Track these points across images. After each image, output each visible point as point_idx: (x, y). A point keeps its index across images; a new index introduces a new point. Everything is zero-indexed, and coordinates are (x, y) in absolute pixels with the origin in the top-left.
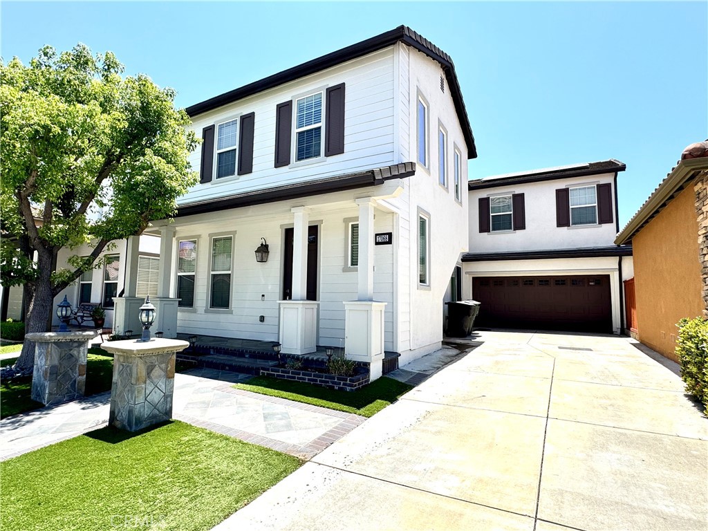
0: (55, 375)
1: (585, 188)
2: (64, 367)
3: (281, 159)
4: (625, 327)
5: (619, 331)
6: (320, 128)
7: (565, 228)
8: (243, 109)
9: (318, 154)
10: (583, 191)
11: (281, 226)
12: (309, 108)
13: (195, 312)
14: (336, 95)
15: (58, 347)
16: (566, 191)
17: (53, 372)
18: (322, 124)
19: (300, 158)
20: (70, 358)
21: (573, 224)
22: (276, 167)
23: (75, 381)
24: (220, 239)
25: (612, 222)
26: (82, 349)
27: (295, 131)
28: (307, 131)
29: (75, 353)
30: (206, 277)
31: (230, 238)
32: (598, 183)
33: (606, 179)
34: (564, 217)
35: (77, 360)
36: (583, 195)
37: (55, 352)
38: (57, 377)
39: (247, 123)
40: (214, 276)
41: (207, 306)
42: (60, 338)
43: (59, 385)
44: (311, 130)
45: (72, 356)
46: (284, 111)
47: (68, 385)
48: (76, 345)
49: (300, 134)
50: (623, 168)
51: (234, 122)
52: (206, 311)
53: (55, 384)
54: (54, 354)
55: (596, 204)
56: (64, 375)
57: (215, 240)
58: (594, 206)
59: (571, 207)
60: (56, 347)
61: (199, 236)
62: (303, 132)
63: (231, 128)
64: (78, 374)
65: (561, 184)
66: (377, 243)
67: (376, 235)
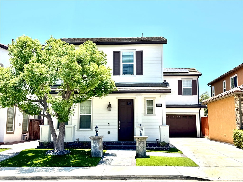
4: (201, 135)
5: (199, 136)
6: (132, 64)
7: (181, 96)
9: (132, 73)
10: (187, 81)
11: (117, 98)
12: (128, 56)
16: (181, 81)
18: (134, 63)
21: (184, 94)
22: (113, 75)
25: (197, 95)
27: (122, 63)
28: (127, 64)
30: (77, 116)
31: (90, 101)
32: (192, 79)
33: (195, 78)
36: (187, 83)
40: (81, 115)
41: (78, 129)
44: (129, 64)
46: (116, 54)
49: (124, 65)
50: (201, 75)
52: (77, 131)
55: (192, 87)
58: (191, 88)
59: (183, 87)
65: (180, 78)
66: (156, 107)
67: (156, 104)
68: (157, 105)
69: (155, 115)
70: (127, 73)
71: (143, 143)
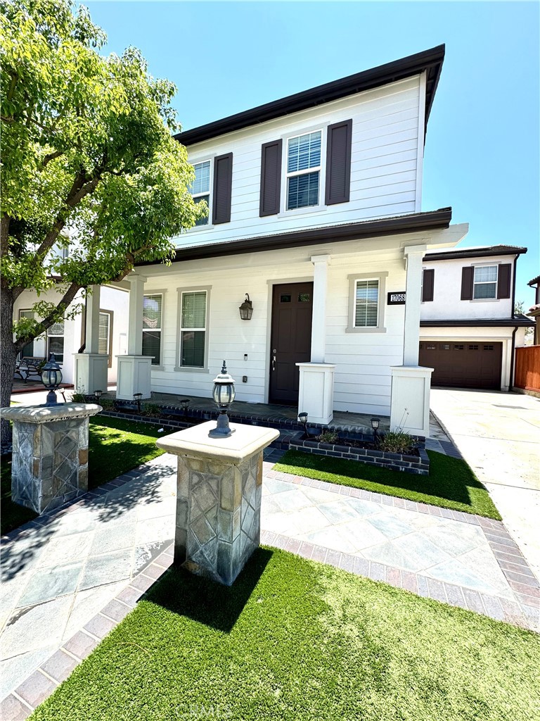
0: (49, 470)
1: (488, 267)
2: (61, 457)
3: (268, 206)
4: (514, 385)
5: (507, 388)
6: (317, 173)
7: (468, 302)
8: (218, 148)
9: (315, 202)
10: (486, 269)
11: (268, 281)
12: (304, 148)
13: (163, 369)
14: (341, 134)
15: (51, 429)
16: (472, 269)
17: (46, 466)
18: (322, 169)
19: (291, 205)
20: (67, 443)
21: (475, 298)
22: (261, 216)
23: (76, 473)
24: (192, 294)
25: (509, 298)
26: (81, 428)
27: (285, 175)
28: (300, 176)
29: (74, 434)
30: (175, 333)
31: (204, 294)
32: (500, 263)
33: (507, 260)
34: (468, 292)
35: (76, 444)
36: (486, 272)
37: (48, 438)
38: (52, 471)
39: (224, 165)
40: (184, 333)
41: (176, 365)
42: (54, 417)
43: (55, 483)
44: (306, 175)
45: (69, 440)
46: (271, 152)
47: (66, 481)
48: (73, 424)
49: (291, 179)
50: (524, 251)
51: (207, 164)
52: (176, 370)
53: (51, 482)
54: (45, 440)
55: (497, 282)
56: (61, 468)
57: (185, 295)
58: (495, 283)
59: (474, 283)
60: (48, 429)
61: (165, 291)
62: (296, 177)
63: (203, 171)
64: (78, 463)
65: (468, 263)
66: (390, 303)
67: (389, 294)
68: (393, 298)
69: (384, 330)
70: (300, 205)
71: (215, 488)
